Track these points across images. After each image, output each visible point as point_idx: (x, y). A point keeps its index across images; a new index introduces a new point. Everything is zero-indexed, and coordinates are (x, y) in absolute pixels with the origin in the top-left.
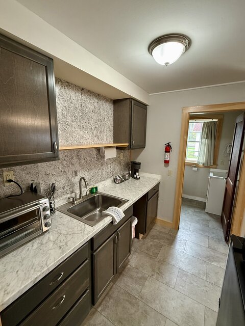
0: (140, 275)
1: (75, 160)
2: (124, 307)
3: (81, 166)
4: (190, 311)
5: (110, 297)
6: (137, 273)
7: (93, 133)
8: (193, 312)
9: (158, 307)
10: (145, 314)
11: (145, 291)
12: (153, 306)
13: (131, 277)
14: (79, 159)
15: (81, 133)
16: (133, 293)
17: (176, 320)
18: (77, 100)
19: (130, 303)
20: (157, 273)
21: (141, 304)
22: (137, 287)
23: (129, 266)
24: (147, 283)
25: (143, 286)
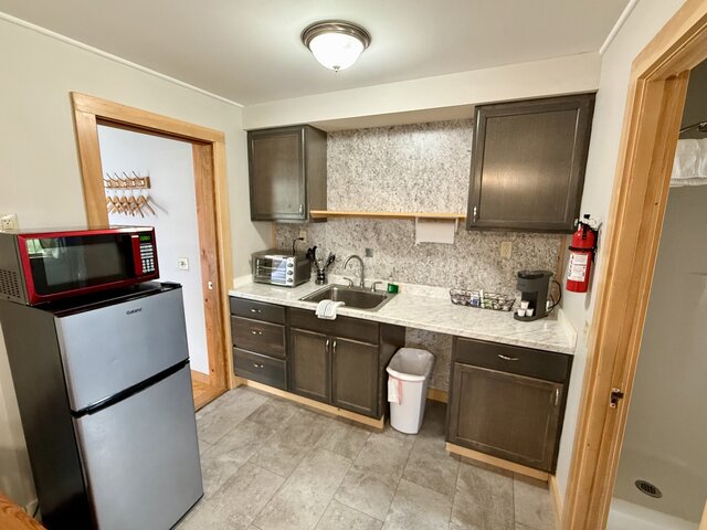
0: (353, 448)
1: (370, 234)
2: (303, 431)
3: (380, 245)
4: (293, 518)
5: (315, 418)
6: (358, 445)
7: (408, 194)
8: (292, 522)
9: (302, 469)
10: (295, 453)
11: (326, 453)
12: (304, 463)
13: (347, 437)
14: (378, 234)
15: (384, 195)
16: (323, 440)
17: (282, 491)
18: (380, 148)
19: (308, 437)
20: (363, 475)
21: (307, 449)
22: (333, 444)
23: (368, 433)
24: (339, 458)
25: (335, 452)
